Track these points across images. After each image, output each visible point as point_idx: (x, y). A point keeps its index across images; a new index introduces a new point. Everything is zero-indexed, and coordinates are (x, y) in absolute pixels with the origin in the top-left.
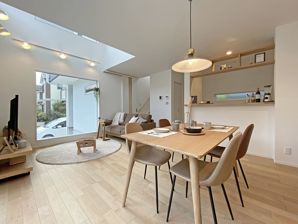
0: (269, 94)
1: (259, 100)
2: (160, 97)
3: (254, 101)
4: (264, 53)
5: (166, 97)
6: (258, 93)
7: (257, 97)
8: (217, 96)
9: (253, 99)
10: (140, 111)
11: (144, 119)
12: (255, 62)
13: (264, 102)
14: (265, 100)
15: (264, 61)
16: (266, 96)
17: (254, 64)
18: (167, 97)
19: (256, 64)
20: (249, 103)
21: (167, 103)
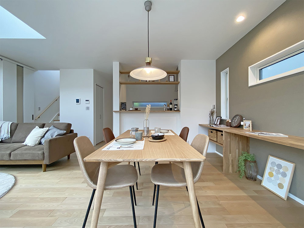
0: (177, 105)
1: (171, 109)
2: (77, 100)
3: (168, 110)
4: (174, 76)
5: (86, 101)
6: (171, 104)
7: (171, 106)
8: (134, 103)
9: (168, 108)
10: (39, 118)
11: (61, 130)
12: (169, 81)
13: (174, 110)
14: (175, 109)
15: (174, 81)
16: (175, 106)
17: (168, 82)
18: (88, 101)
19: (169, 82)
20: (166, 111)
21: (88, 108)
